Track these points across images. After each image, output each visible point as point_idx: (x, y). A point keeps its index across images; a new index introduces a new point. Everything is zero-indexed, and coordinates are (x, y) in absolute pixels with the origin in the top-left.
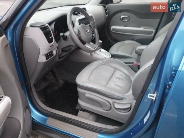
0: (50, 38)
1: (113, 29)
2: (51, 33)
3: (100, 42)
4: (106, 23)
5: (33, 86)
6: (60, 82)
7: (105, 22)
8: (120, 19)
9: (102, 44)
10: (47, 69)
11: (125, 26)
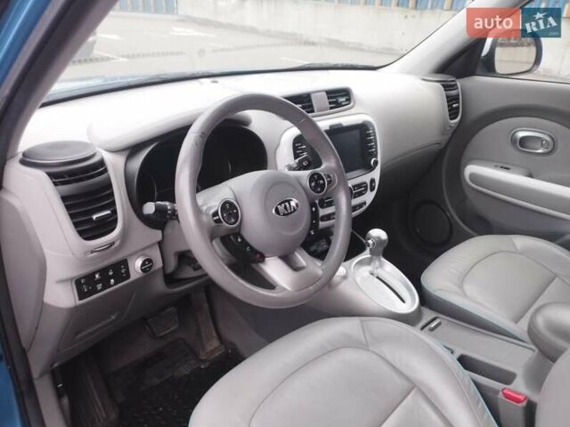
0: (94, 217)
1: (474, 177)
2: (112, 194)
3: (379, 238)
4: (445, 147)
5: (42, 375)
6: (209, 348)
7: (444, 144)
8: (513, 141)
9: (386, 244)
10: (113, 317)
11: (530, 176)
